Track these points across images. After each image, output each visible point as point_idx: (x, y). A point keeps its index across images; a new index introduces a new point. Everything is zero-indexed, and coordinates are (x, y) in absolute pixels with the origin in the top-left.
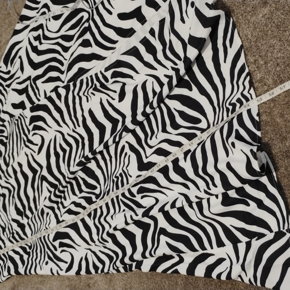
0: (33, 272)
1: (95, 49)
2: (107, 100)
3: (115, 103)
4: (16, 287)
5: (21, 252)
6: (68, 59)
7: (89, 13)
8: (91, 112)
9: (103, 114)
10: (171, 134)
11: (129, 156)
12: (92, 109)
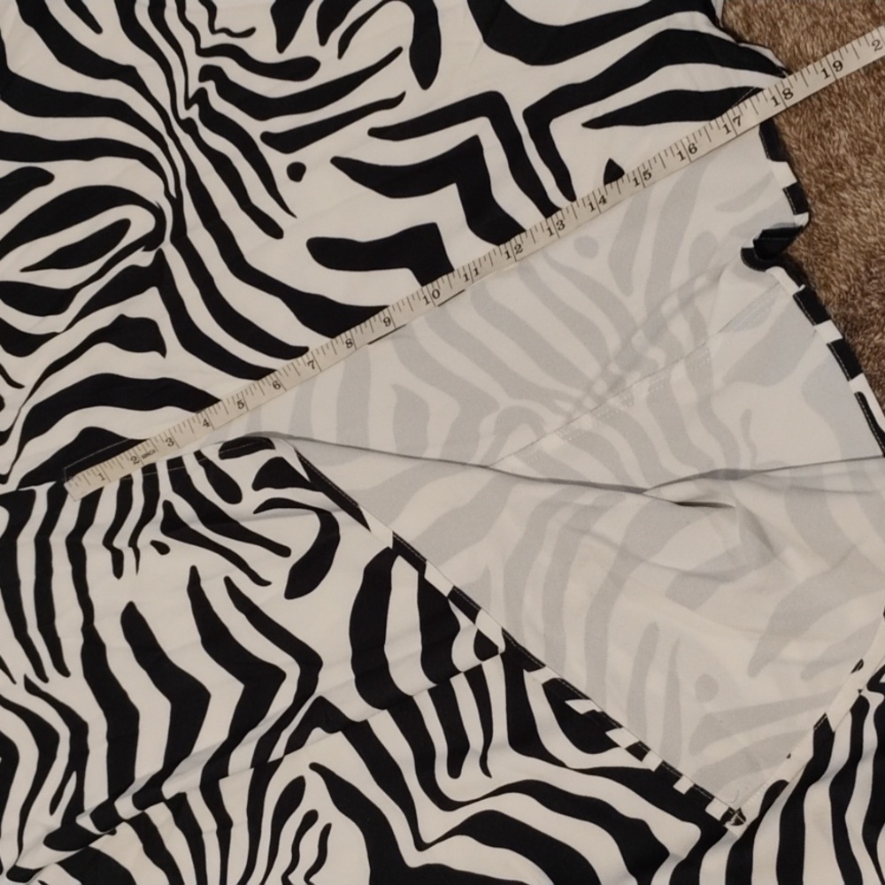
1: (180, 365)
2: (228, 581)
3: (271, 601)
6: (29, 383)
7: (157, 212)
8: (133, 622)
9: (197, 637)
10: (561, 764)
11: (327, 830)
12: (142, 609)
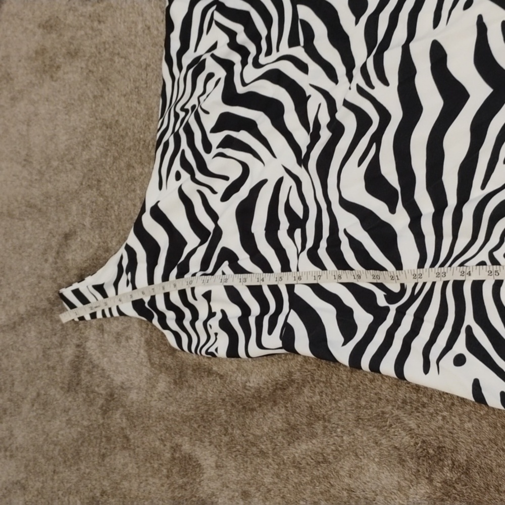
0: (387, 366)
4: (296, 385)
5: (349, 300)
